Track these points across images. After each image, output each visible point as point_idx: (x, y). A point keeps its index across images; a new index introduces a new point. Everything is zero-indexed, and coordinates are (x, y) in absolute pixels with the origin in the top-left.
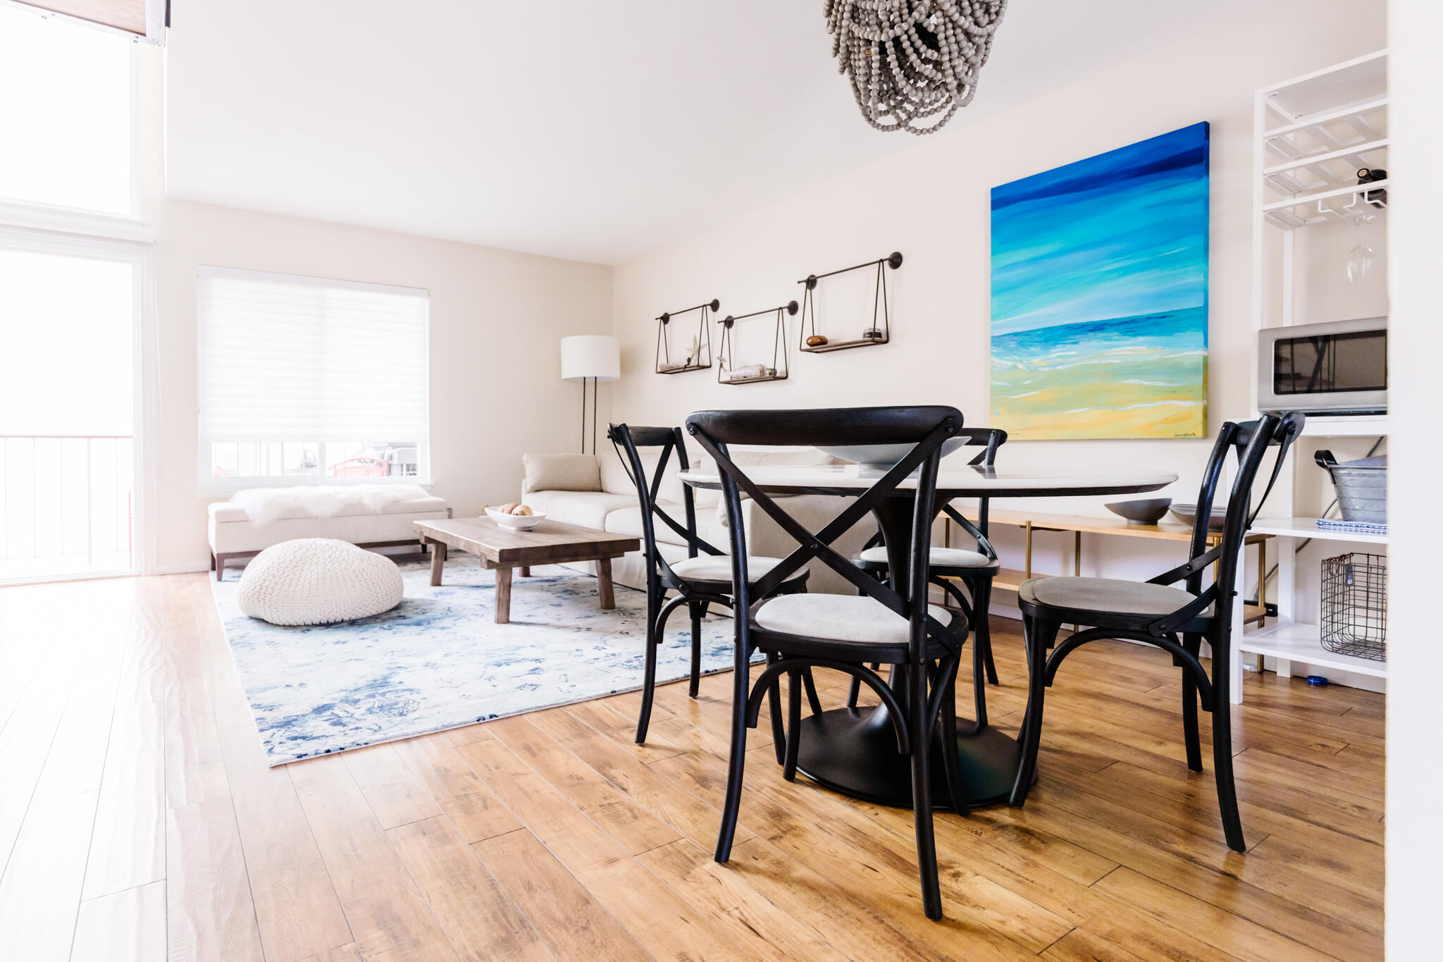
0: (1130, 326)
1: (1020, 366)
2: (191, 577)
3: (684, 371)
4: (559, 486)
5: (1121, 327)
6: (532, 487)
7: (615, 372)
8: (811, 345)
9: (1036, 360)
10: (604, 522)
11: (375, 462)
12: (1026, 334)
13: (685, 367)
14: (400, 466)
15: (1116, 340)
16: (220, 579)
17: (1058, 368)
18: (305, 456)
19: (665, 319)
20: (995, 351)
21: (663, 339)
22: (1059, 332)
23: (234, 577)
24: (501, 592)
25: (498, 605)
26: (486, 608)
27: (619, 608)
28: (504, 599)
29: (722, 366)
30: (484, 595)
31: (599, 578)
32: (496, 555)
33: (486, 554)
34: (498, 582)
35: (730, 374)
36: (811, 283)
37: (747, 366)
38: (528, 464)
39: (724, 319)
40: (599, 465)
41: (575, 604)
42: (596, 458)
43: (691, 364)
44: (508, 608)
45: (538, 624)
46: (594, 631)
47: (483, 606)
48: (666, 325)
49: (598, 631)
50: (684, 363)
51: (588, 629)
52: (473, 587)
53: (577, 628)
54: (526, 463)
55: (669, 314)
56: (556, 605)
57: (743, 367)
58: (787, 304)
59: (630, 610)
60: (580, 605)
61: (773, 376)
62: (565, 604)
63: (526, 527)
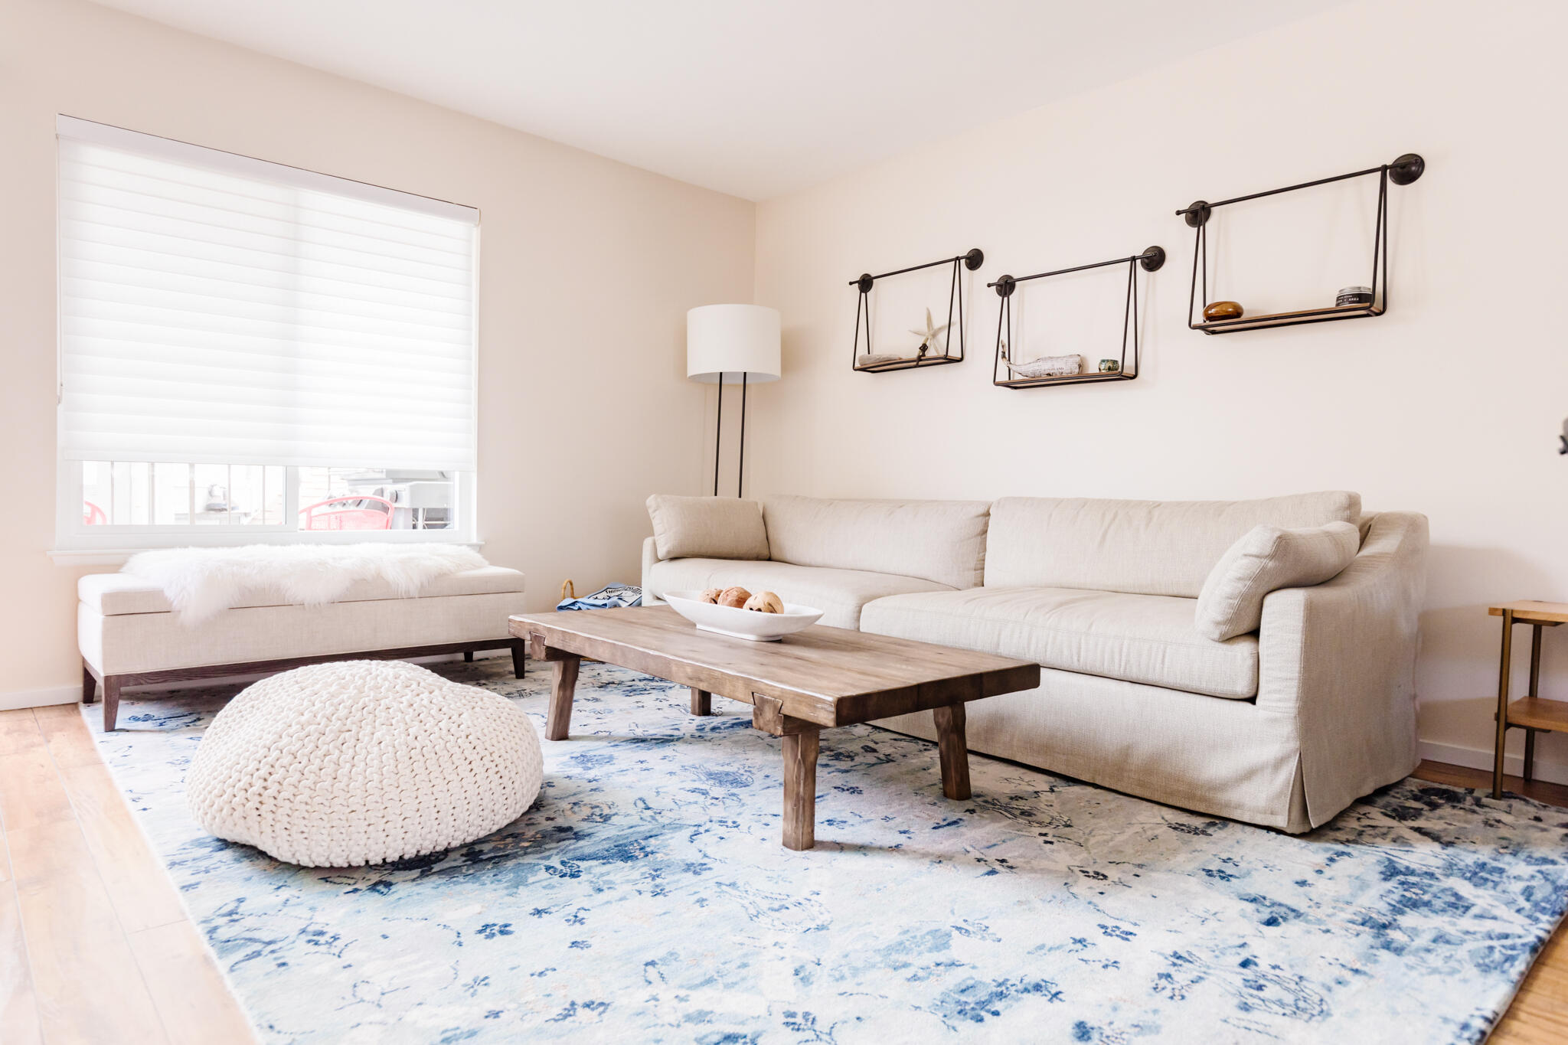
2: (44, 718)
3: (918, 365)
4: (710, 551)
6: (668, 552)
7: (774, 368)
8: (1209, 318)
10: (858, 619)
11: (366, 503)
13: (919, 359)
14: (411, 513)
16: (110, 727)
18: (210, 493)
19: (865, 283)
21: (863, 316)
23: (136, 719)
24: (802, 782)
25: (795, 808)
26: (717, 799)
27: (978, 796)
28: (806, 797)
29: (1004, 356)
30: (676, 763)
31: (941, 737)
32: (822, 708)
33: (780, 705)
34: (795, 762)
35: (1018, 369)
36: (1198, 214)
37: (1051, 358)
38: (657, 512)
39: (996, 281)
40: (764, 517)
41: (879, 785)
42: (756, 504)
43: (930, 353)
44: (813, 815)
45: (881, 848)
46: (1023, 869)
47: (705, 793)
48: (868, 293)
49: (1033, 870)
50: (915, 353)
51: (1004, 864)
52: (635, 743)
53: (979, 860)
54: (655, 511)
55: (873, 276)
56: (848, 790)
57: (1045, 359)
58: (1139, 253)
59: (1004, 800)
60: (893, 788)
61: (1115, 373)
62: (861, 786)
63: (778, 636)
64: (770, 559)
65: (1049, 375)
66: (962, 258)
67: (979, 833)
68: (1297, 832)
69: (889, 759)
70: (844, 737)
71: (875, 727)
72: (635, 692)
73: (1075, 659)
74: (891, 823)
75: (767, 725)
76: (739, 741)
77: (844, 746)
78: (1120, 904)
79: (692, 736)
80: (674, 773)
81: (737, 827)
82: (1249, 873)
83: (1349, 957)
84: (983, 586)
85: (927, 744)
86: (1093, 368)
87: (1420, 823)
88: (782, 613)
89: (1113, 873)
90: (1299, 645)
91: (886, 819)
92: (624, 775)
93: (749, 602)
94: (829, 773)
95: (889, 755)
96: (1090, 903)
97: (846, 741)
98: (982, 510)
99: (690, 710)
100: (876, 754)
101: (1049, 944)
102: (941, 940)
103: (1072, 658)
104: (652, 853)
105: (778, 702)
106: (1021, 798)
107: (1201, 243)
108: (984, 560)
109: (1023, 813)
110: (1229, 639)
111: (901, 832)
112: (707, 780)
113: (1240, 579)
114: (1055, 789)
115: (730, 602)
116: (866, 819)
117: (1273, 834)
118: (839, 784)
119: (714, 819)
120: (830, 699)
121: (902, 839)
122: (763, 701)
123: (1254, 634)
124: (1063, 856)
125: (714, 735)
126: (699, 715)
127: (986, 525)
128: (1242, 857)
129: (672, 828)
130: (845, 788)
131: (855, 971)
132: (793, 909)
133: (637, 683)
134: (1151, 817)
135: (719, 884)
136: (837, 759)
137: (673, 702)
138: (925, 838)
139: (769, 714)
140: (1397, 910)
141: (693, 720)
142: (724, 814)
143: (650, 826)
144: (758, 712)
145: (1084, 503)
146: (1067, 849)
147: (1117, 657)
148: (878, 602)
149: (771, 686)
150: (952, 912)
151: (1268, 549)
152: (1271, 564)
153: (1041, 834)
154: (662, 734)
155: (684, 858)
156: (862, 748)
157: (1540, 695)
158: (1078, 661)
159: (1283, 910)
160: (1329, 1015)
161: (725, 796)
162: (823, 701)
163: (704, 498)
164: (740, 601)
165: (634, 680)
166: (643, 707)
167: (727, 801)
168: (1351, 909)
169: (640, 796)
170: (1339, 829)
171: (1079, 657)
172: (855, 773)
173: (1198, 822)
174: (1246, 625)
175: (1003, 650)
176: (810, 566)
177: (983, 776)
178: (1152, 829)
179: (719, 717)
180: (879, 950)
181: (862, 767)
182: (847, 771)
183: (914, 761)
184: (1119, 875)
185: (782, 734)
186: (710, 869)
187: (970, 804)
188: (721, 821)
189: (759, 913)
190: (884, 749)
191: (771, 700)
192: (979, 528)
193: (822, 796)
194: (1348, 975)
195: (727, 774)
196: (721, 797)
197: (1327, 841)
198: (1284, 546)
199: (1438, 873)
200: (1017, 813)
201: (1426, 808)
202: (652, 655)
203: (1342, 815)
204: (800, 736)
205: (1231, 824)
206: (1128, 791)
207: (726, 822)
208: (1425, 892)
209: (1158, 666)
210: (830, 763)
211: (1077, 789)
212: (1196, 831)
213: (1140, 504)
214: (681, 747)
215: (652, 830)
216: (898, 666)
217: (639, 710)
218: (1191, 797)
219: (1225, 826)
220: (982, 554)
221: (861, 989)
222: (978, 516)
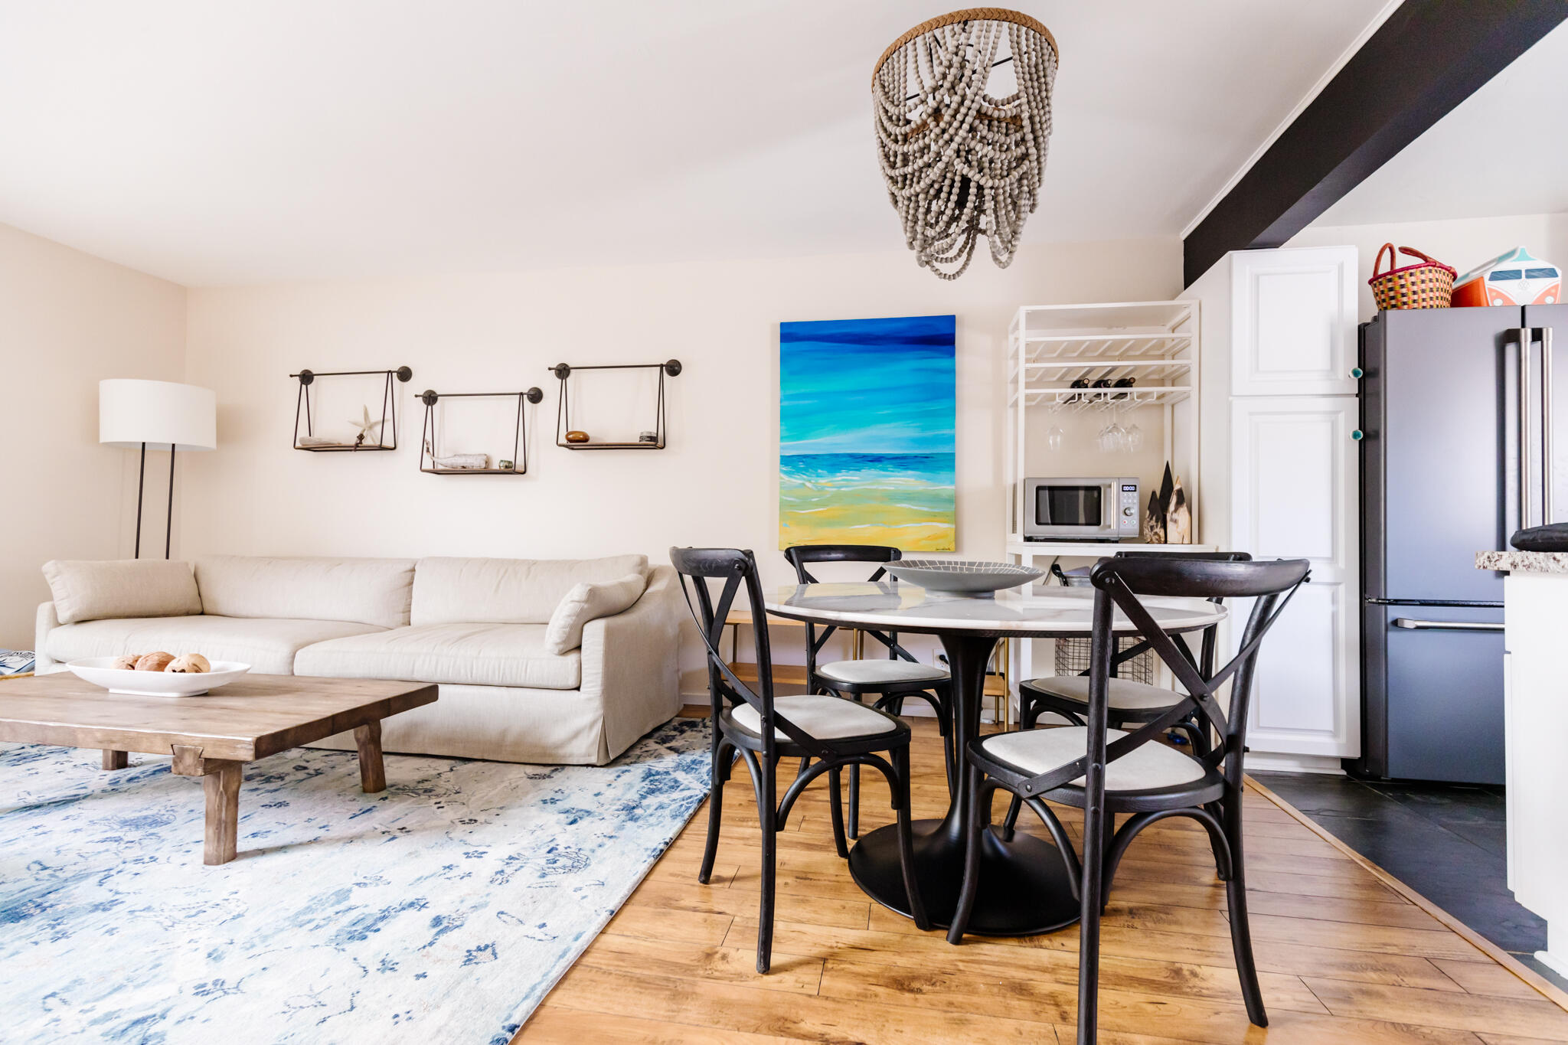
0: (901, 461)
1: (808, 484)
3: (356, 450)
5: (894, 461)
6: (74, 615)
7: (209, 441)
8: (570, 440)
9: (822, 481)
12: (814, 457)
13: (357, 445)
15: (892, 471)
17: (843, 489)
19: (307, 378)
20: (784, 469)
21: (304, 403)
22: (844, 459)
24: (224, 809)
25: (217, 831)
26: (132, 842)
27: (392, 786)
28: (229, 820)
29: (428, 451)
30: (82, 820)
31: (360, 748)
32: (242, 748)
33: (200, 751)
34: (217, 794)
35: (439, 461)
36: (563, 372)
37: (465, 455)
38: (58, 578)
39: (422, 394)
40: (195, 576)
41: (307, 795)
42: (187, 564)
43: (366, 442)
44: (235, 833)
45: (301, 844)
46: (418, 830)
47: (118, 840)
48: (309, 386)
49: (425, 829)
50: (353, 441)
51: (404, 830)
52: (26, 811)
53: (384, 833)
54: (55, 576)
55: (314, 373)
56: (275, 805)
57: (460, 456)
58: (526, 391)
59: (412, 786)
60: (318, 795)
61: (509, 470)
62: (287, 800)
63: (205, 690)
64: (202, 613)
65: (464, 467)
66: (394, 372)
67: (388, 813)
68: (603, 763)
69: (318, 773)
70: (277, 762)
71: (308, 749)
72: (25, 760)
73: (469, 676)
74: (313, 823)
75: (187, 769)
76: (161, 785)
77: (276, 769)
78: (479, 837)
79: (104, 791)
80: (80, 830)
81: (154, 861)
82: (569, 796)
83: (609, 831)
84: (410, 625)
85: (354, 754)
86: (495, 466)
87: (673, 744)
88: (208, 671)
89: (481, 818)
90: (602, 652)
91: (309, 820)
92: (11, 845)
93: (172, 664)
94: (258, 795)
95: (319, 769)
96: (461, 841)
97: (278, 765)
98: (409, 566)
99: (101, 766)
100: (306, 771)
101: (425, 875)
102: (343, 895)
103: (467, 675)
104: (51, 906)
105: (198, 749)
106: (426, 781)
107: (563, 391)
108: (410, 605)
109: (426, 791)
110: (564, 653)
111: (321, 828)
112: (121, 828)
113: (569, 616)
114: (454, 769)
115: (149, 666)
116: (289, 824)
117: (590, 768)
118: (267, 802)
119: (127, 860)
120: (250, 739)
121: (321, 833)
122: (183, 751)
123: (579, 648)
124: (450, 814)
125: (132, 785)
126: (113, 769)
127: (413, 578)
128: (567, 788)
129: (76, 879)
130: (273, 804)
131: (265, 938)
132: (210, 911)
133: (28, 749)
134: (517, 774)
135: (132, 912)
136: (267, 782)
137: (79, 762)
138: (342, 826)
139: (189, 760)
140: (643, 797)
141: (105, 775)
142: (140, 853)
143: (48, 884)
144: (178, 758)
145: (486, 561)
146: (452, 809)
147: (497, 673)
148: (311, 647)
149: (191, 737)
150: (355, 874)
151: (584, 597)
152: (586, 606)
153: (436, 803)
154: (65, 795)
155: (91, 901)
156: (294, 768)
157: (737, 661)
158: (471, 676)
159: (580, 814)
160: (589, 865)
161: (142, 837)
162: (244, 742)
163: (120, 561)
164: (161, 665)
165: (23, 748)
166: (37, 773)
167: (145, 842)
168: (619, 803)
169: (35, 859)
170: (629, 757)
171: (472, 673)
172: (284, 790)
173: (547, 771)
174: (574, 644)
175: (417, 676)
176: (247, 617)
177: (395, 770)
178: (516, 782)
179: (138, 768)
180: (289, 917)
181: (291, 784)
182: (276, 790)
183: (340, 770)
184: (486, 818)
185: (203, 774)
186: (122, 902)
187: (383, 794)
188: (137, 860)
189: (174, 923)
190: (313, 766)
191: (191, 749)
192: (407, 580)
193: (249, 816)
194: (606, 840)
195: (145, 818)
196: (137, 839)
197: (620, 765)
198: (593, 593)
199: (670, 770)
200: (421, 792)
201: (678, 734)
202: (53, 727)
203: (632, 747)
204: (222, 772)
205: (567, 767)
206: (506, 760)
207: (142, 859)
208: (660, 783)
209: (523, 674)
210: (260, 786)
211: (470, 765)
212: (544, 777)
213: (524, 561)
214: (87, 804)
215: (51, 886)
216: (319, 702)
217: (31, 777)
218: (544, 755)
219: (563, 769)
220: (409, 600)
221: (270, 948)
222: (406, 572)
